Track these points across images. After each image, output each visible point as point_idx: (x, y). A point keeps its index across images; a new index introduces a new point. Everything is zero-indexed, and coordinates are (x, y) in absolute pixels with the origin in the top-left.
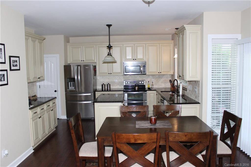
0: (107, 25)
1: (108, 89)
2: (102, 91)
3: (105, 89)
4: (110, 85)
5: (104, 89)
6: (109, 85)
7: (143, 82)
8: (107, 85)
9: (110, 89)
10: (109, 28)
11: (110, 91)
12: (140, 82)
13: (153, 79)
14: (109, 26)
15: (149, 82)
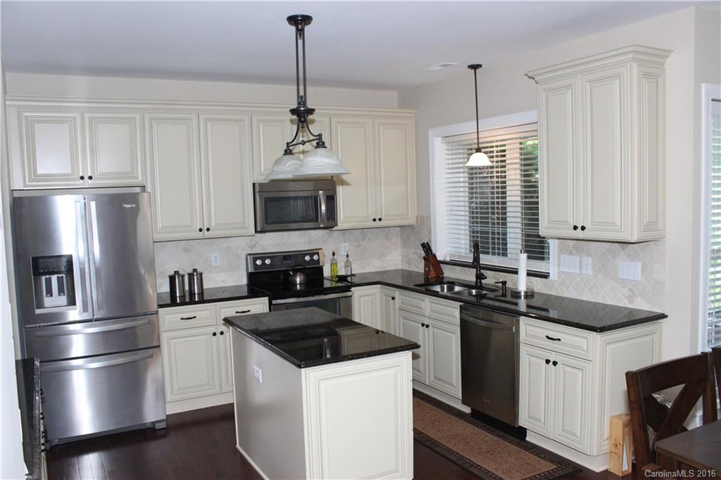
0: (293, 20)
1: (192, 294)
2: (173, 303)
3: (183, 297)
4: (201, 274)
5: (178, 295)
6: (196, 276)
7: (315, 257)
8: (191, 276)
9: (201, 294)
10: (300, 32)
11: (202, 301)
12: (307, 258)
13: (343, 245)
14: (299, 22)
15: (334, 254)
